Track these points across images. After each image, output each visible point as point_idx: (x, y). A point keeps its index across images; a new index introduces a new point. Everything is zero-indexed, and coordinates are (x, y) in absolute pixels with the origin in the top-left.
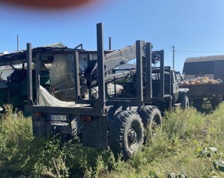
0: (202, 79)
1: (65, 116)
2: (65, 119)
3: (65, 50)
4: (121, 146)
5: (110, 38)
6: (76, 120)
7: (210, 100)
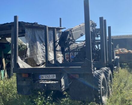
0: (123, 50)
1: (55, 75)
2: (55, 78)
3: (34, 25)
4: (100, 98)
5: (60, 19)
6: (63, 79)
7: (129, 65)
